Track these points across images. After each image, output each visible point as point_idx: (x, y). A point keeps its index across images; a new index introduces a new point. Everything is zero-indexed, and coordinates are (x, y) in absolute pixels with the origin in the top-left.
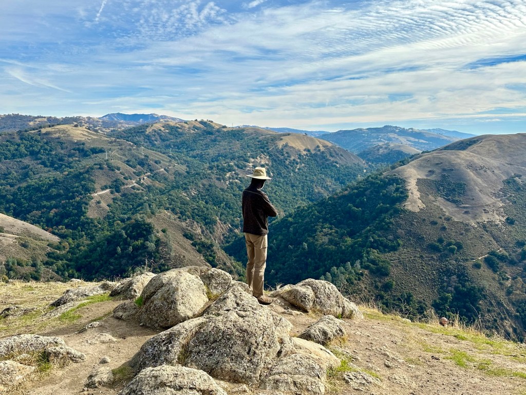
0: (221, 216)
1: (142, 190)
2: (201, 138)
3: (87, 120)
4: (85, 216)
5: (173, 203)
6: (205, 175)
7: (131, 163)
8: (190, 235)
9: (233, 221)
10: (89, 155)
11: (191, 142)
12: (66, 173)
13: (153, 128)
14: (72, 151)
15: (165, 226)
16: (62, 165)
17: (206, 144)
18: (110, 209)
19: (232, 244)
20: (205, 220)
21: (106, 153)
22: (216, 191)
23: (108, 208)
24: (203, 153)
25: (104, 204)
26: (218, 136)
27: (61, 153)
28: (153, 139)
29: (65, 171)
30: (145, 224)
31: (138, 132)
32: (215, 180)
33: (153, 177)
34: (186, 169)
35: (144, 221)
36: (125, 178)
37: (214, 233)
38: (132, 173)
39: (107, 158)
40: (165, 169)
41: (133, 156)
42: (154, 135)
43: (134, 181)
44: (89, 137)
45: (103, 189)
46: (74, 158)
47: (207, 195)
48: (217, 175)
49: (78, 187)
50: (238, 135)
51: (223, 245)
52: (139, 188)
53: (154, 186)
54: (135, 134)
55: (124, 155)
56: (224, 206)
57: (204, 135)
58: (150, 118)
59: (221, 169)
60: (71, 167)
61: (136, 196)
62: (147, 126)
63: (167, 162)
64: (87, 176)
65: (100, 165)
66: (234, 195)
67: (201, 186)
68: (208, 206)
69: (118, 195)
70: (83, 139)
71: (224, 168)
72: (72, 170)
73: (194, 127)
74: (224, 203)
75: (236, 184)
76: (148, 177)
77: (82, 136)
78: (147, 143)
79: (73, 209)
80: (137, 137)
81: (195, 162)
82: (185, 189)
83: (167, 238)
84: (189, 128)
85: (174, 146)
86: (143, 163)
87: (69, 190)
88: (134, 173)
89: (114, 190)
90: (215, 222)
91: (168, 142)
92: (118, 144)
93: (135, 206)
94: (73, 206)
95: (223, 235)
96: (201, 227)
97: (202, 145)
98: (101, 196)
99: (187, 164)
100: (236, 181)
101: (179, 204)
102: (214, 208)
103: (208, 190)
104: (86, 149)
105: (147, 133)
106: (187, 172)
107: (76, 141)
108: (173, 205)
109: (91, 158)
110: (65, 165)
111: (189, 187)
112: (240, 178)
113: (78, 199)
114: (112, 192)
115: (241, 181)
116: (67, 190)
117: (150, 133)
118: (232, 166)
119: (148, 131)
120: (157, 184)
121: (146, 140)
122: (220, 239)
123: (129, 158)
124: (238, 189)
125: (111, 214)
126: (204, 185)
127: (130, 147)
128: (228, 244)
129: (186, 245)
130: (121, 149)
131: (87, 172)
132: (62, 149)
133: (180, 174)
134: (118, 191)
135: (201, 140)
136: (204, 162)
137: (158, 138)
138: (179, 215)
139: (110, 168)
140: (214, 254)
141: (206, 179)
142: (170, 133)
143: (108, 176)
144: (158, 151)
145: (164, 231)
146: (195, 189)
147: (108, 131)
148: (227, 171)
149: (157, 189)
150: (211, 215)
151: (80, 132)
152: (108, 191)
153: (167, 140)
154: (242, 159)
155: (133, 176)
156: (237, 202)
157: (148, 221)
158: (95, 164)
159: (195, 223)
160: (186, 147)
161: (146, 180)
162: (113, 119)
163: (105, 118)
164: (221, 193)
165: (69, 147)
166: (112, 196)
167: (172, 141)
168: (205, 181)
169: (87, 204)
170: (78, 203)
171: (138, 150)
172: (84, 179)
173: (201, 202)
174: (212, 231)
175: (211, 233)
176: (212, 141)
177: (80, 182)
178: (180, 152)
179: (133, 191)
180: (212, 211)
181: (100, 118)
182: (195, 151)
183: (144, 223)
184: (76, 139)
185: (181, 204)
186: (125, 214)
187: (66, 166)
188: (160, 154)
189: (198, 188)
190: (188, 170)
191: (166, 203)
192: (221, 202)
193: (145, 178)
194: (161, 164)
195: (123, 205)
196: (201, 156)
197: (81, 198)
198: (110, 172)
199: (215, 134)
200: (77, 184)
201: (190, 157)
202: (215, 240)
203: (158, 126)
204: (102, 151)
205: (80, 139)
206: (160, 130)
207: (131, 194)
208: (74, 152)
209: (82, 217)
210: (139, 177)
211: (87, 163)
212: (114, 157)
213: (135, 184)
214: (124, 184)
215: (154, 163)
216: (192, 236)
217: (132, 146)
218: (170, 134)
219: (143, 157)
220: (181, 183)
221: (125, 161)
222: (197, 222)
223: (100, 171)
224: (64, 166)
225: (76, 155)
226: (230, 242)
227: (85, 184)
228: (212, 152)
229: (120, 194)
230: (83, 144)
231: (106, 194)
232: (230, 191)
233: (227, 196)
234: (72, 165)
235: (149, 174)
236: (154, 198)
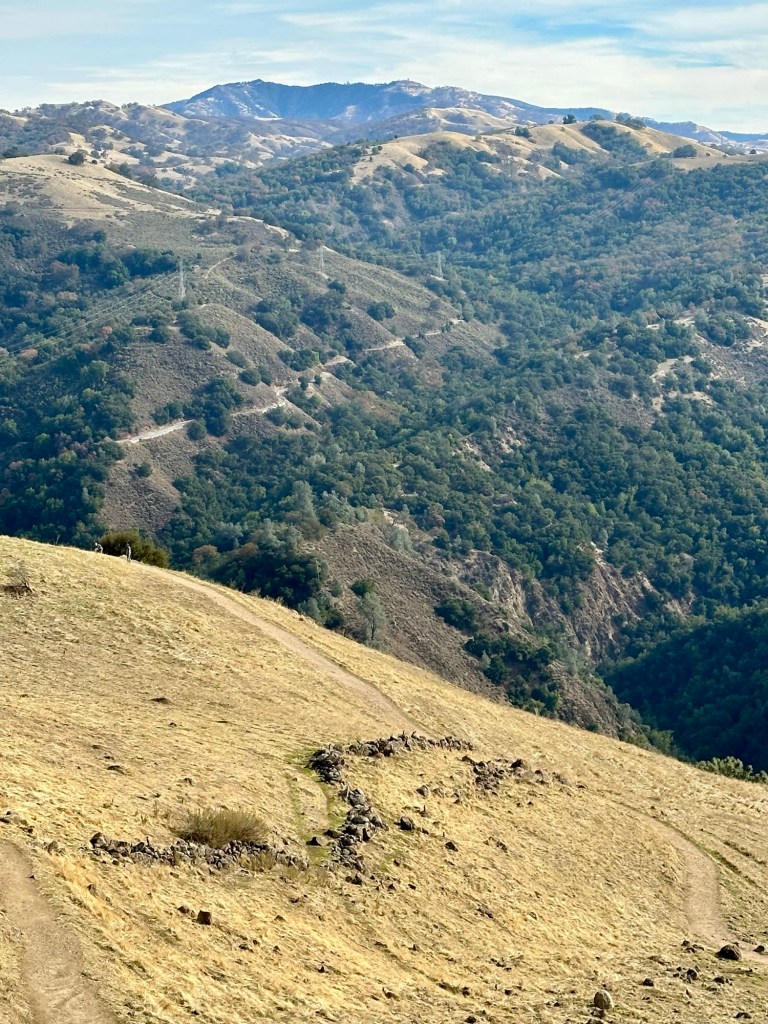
0: (612, 542)
1: (309, 427)
2: (576, 205)
3: (125, 117)
4: (92, 521)
5: (422, 482)
6: (564, 368)
7: (273, 316)
8: (461, 612)
9: (662, 566)
10: (119, 283)
11: (532, 220)
12: (31, 353)
13: (379, 160)
14: (57, 265)
15: (366, 572)
16: (18, 320)
17: (596, 231)
18: (183, 500)
19: (647, 662)
20: (544, 558)
21: (182, 276)
22: (601, 439)
23: (174, 495)
24: (578, 272)
25: (160, 480)
26: (652, 195)
27: (16, 274)
28: (378, 207)
29: (26, 346)
30: (290, 562)
31: (318, 179)
32: (603, 391)
33: (357, 373)
34: (498, 342)
35: (288, 547)
36: (246, 378)
37: (577, 612)
38: (274, 356)
39: (182, 295)
40: (407, 342)
41: (286, 285)
42: (383, 192)
43: (279, 391)
44: (123, 205)
45: (160, 420)
46: (63, 295)
47: (562, 455)
48: (614, 370)
49: (69, 410)
50: (739, 188)
51: (611, 663)
52: (297, 417)
53: (356, 411)
54: (305, 188)
55: (250, 281)
56: (633, 503)
57: (590, 189)
58: (386, 99)
59: (633, 347)
60: (50, 332)
61: (283, 452)
62: (357, 154)
63: (419, 310)
64: (105, 366)
65: (154, 325)
66: (681, 457)
67: (542, 416)
68: (565, 499)
69: (215, 444)
70: (99, 216)
71: (648, 342)
72: (51, 342)
73: (554, 152)
74: (634, 489)
75: (696, 410)
76: (338, 372)
77: (97, 204)
78: (350, 224)
79: (49, 494)
80: (312, 203)
81: (538, 308)
82: (474, 427)
83: (367, 615)
84: (534, 157)
85: (462, 238)
86: (321, 314)
87: (38, 419)
88: (283, 356)
89: (201, 423)
90: (584, 567)
91: (436, 223)
92: (232, 238)
93: (274, 491)
94: (50, 480)
95: (617, 621)
96: (525, 584)
97: (577, 237)
98: (152, 447)
99: (501, 321)
100: (698, 395)
101: (445, 491)
102: (586, 511)
103: (571, 434)
104: (107, 256)
105: (355, 181)
106: (499, 354)
107: (70, 225)
108: (420, 491)
109: (123, 294)
110: (28, 320)
111: (493, 419)
112: (714, 383)
113: (68, 456)
114: (193, 433)
115: (718, 398)
116: (30, 419)
117: (365, 181)
118: (684, 333)
119: (362, 172)
120: (371, 404)
121: (348, 213)
122: (601, 637)
123: (268, 293)
124: (700, 433)
125: (184, 516)
126: (554, 412)
127: (276, 248)
128: (630, 660)
129: (444, 649)
130: (240, 258)
131: (106, 351)
132: (19, 256)
133: (467, 364)
134: (216, 429)
135: (576, 212)
136: (577, 309)
137: (399, 203)
138: (441, 530)
139: (191, 336)
140: (552, 688)
141: (566, 387)
142: (448, 183)
143: (181, 367)
144: (390, 265)
145: (359, 590)
146: (516, 428)
147: (204, 169)
148: (661, 352)
149: (367, 423)
150: (572, 536)
151: (87, 185)
152: (178, 426)
153: (435, 213)
154: (733, 300)
155: (278, 369)
156: (687, 486)
157: (305, 548)
158: (137, 322)
159: (502, 566)
160: (508, 242)
161: (326, 385)
162: (235, 109)
163: (200, 103)
164: (626, 446)
165: (44, 247)
166: (194, 449)
167: (455, 214)
168: (560, 398)
169: (98, 476)
170: (69, 470)
171: (305, 261)
172: (94, 378)
173: (534, 481)
174: (570, 604)
175: (565, 609)
176: (625, 216)
177: (79, 391)
178: (483, 265)
179: (274, 431)
180: (577, 523)
181: (177, 107)
182: (545, 263)
183: (290, 555)
184: (73, 214)
185: (453, 487)
186: (235, 519)
187: (30, 324)
188: (394, 275)
189: (527, 425)
190: (505, 344)
191: (394, 480)
192: (619, 487)
193: (325, 376)
194: (394, 321)
195: (234, 482)
196: (569, 284)
197: (79, 453)
198: (191, 352)
199: (638, 185)
200: (66, 399)
201: (521, 288)
202: (582, 640)
203: (403, 150)
204: (165, 265)
205: (88, 215)
206: (409, 168)
207: (266, 442)
208: (65, 267)
209: (81, 526)
210: (298, 374)
211: (110, 313)
212: (210, 291)
213: (283, 403)
214: (238, 401)
215: (363, 316)
216: (469, 613)
217: (284, 244)
218: (449, 186)
219: (324, 291)
220: (463, 400)
221: (250, 309)
222: (512, 564)
223: (154, 347)
224: (23, 325)
225: (72, 282)
226: (641, 650)
227: (97, 400)
228: (617, 266)
229: (224, 440)
230: (99, 237)
231: (171, 439)
232: (663, 441)
233: (648, 459)
234: (52, 320)
235: (343, 360)
236: (349, 459)
